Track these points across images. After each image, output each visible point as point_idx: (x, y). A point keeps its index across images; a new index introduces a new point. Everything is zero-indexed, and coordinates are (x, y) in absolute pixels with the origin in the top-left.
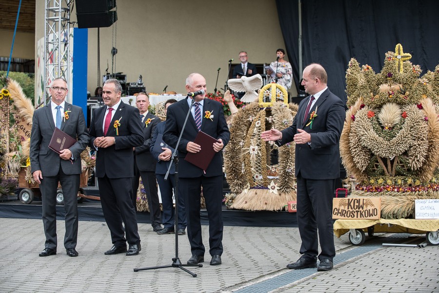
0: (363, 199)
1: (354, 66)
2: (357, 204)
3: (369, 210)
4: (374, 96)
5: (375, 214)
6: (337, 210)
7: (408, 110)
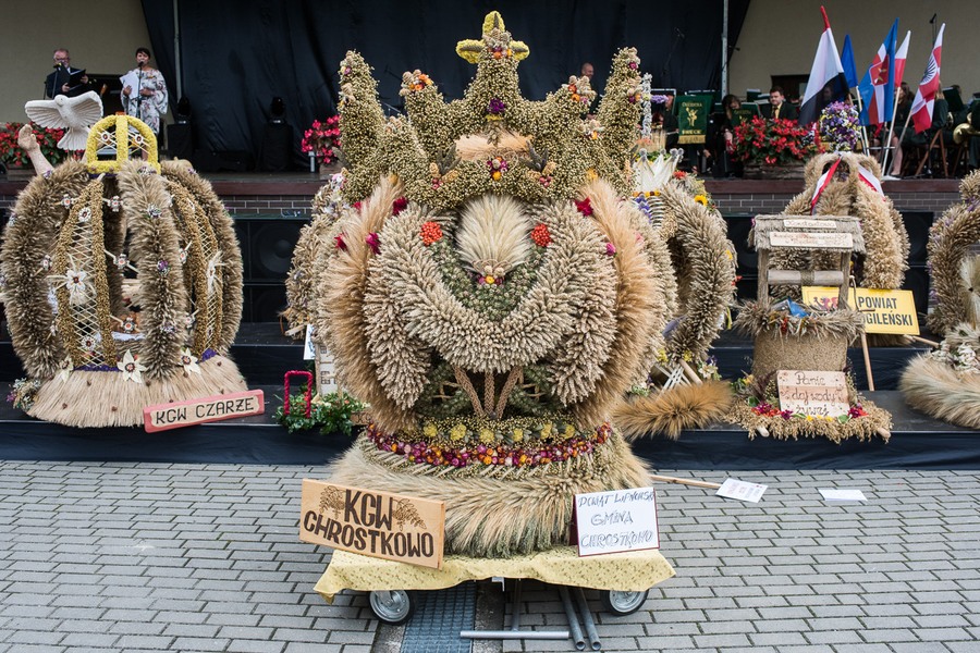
0: (391, 499)
1: (359, 74)
2: (371, 510)
3: (409, 535)
4: (442, 173)
5: (428, 552)
6: (315, 518)
7: (555, 220)
